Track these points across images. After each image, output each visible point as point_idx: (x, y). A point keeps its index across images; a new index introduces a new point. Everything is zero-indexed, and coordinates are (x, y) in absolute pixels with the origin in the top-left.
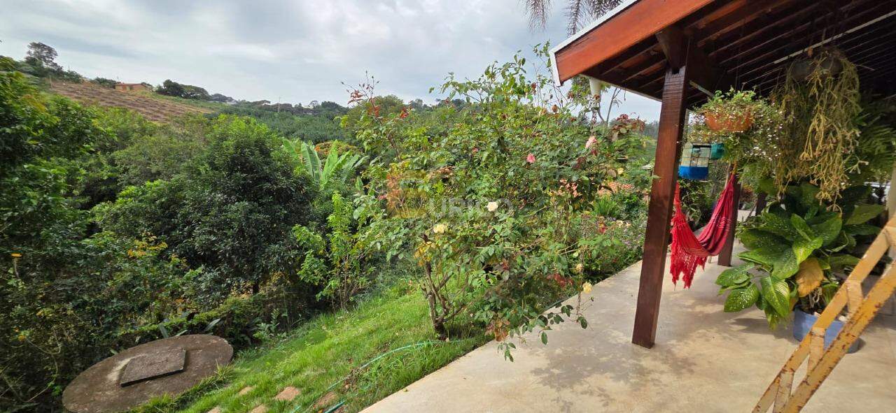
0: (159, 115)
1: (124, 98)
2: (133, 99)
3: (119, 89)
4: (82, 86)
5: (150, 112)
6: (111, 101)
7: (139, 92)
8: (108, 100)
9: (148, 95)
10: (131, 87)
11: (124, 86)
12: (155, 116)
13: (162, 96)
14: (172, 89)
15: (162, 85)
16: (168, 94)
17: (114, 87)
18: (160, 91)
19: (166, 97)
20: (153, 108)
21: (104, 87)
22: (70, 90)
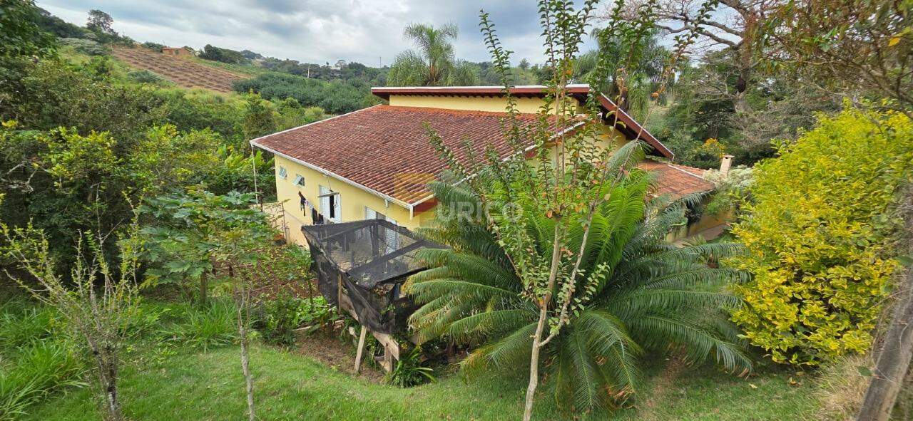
0: (204, 80)
1: (172, 63)
2: (180, 64)
3: (166, 53)
4: (136, 51)
5: (197, 77)
6: (163, 66)
7: (185, 57)
8: (160, 65)
9: (193, 59)
10: (177, 51)
11: (170, 50)
12: (202, 81)
13: (203, 60)
14: (213, 54)
15: (203, 50)
16: (209, 59)
17: (162, 52)
18: (202, 56)
19: (207, 61)
20: (198, 73)
21: (154, 52)
22: (128, 55)
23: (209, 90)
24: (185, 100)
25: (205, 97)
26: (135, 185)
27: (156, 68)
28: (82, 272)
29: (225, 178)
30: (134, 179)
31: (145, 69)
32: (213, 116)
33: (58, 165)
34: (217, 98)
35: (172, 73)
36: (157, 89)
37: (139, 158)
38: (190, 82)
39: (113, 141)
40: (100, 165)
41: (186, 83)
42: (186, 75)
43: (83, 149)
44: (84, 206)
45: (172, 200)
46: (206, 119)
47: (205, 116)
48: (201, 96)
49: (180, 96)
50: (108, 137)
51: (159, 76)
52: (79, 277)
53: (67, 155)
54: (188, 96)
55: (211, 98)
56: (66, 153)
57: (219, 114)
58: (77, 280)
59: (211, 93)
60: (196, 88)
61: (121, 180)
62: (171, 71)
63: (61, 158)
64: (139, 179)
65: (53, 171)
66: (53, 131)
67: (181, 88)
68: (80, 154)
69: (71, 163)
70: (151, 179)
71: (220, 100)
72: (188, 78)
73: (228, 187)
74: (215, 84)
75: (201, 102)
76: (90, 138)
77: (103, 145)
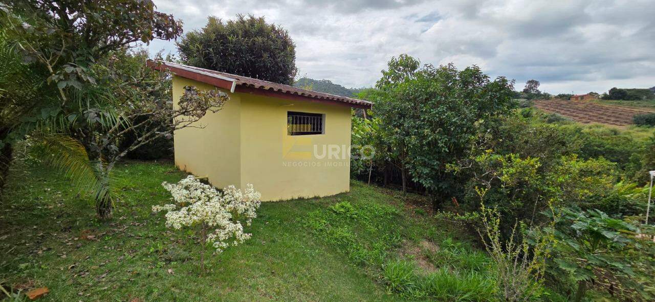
0: (603, 116)
1: (576, 106)
2: (583, 106)
3: (573, 100)
4: (550, 101)
5: (596, 115)
6: (568, 109)
7: (588, 101)
8: (566, 109)
9: (595, 102)
10: (582, 97)
11: (577, 97)
12: (600, 118)
13: (606, 101)
14: (617, 95)
15: (608, 93)
16: (612, 99)
18: (606, 98)
19: (610, 101)
20: (599, 112)
21: (563, 100)
22: (544, 105)
23: (606, 124)
24: (582, 133)
25: (601, 130)
26: (545, 195)
27: (563, 112)
28: (512, 245)
29: (612, 201)
30: (546, 191)
31: (553, 113)
32: (608, 146)
33: (506, 175)
34: (612, 131)
35: (574, 114)
36: (560, 126)
37: (552, 178)
38: (589, 119)
39: (539, 165)
40: (527, 178)
41: (584, 120)
42: (586, 114)
43: (521, 167)
44: (511, 202)
45: (571, 213)
46: (599, 149)
47: (599, 146)
48: (596, 130)
49: (578, 130)
50: (536, 162)
51: (563, 117)
52: (510, 248)
53: (512, 170)
54: (586, 130)
55: (607, 131)
56: (511, 169)
57: (613, 145)
58: (509, 249)
59: (607, 127)
60: (592, 124)
61: (537, 190)
62: (574, 112)
63: (508, 171)
64: (549, 191)
65: (503, 179)
66: (507, 156)
67: (580, 124)
68: (518, 170)
69: (512, 175)
70: (558, 194)
71: (615, 133)
72: (587, 116)
73: (613, 210)
74: (613, 119)
75: (596, 134)
76: (526, 162)
77: (533, 166)
